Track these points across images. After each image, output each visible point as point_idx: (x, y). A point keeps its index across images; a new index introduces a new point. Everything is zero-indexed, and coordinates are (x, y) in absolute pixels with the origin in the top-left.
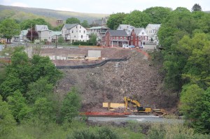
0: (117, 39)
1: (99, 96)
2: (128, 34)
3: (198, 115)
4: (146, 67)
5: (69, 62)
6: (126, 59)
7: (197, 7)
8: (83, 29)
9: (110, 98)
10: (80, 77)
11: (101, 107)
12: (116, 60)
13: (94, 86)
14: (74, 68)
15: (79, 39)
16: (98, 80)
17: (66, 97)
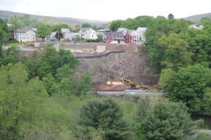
0: (117, 38)
1: (105, 77)
2: (125, 34)
3: (172, 90)
4: (136, 57)
5: (84, 53)
6: (123, 52)
7: (171, 16)
8: (93, 31)
9: (112, 78)
10: (91, 64)
11: (106, 84)
12: (116, 52)
13: (101, 71)
14: (87, 58)
15: (91, 38)
17: (82, 77)
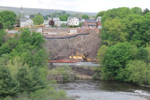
0: (90, 24)
1: (69, 53)
4: (97, 38)
5: (58, 35)
6: (88, 34)
8: (77, 19)
13: (68, 48)
14: (60, 38)
16: (70, 44)
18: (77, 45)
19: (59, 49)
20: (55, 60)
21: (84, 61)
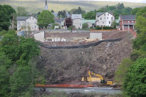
1: (82, 71)
6: (120, 39)
8: (111, 16)
10: (70, 56)
18: (98, 59)
19: (65, 66)
20: (56, 83)
21: (102, 86)
